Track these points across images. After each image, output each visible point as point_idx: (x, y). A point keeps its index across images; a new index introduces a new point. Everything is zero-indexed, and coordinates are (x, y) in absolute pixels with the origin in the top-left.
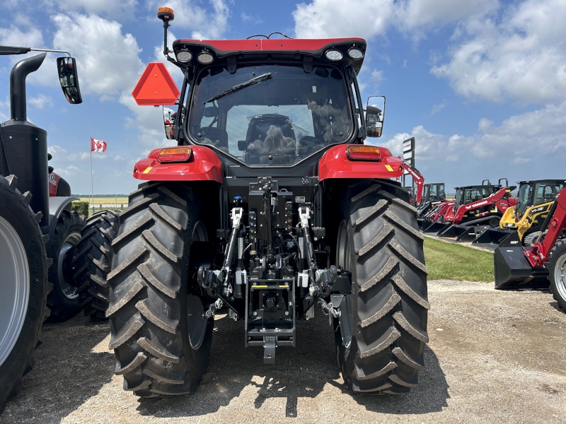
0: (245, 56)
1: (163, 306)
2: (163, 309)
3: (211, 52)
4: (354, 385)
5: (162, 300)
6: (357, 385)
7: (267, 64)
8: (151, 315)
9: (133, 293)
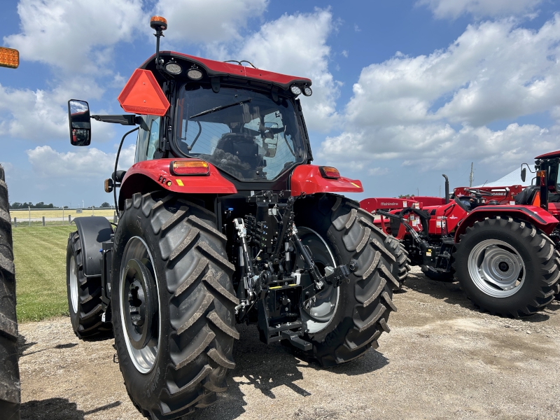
0: (229, 79)
1: (227, 313)
2: (227, 317)
3: (201, 69)
4: (338, 358)
5: (226, 309)
6: (341, 358)
7: (245, 89)
8: (223, 324)
9: (206, 305)
